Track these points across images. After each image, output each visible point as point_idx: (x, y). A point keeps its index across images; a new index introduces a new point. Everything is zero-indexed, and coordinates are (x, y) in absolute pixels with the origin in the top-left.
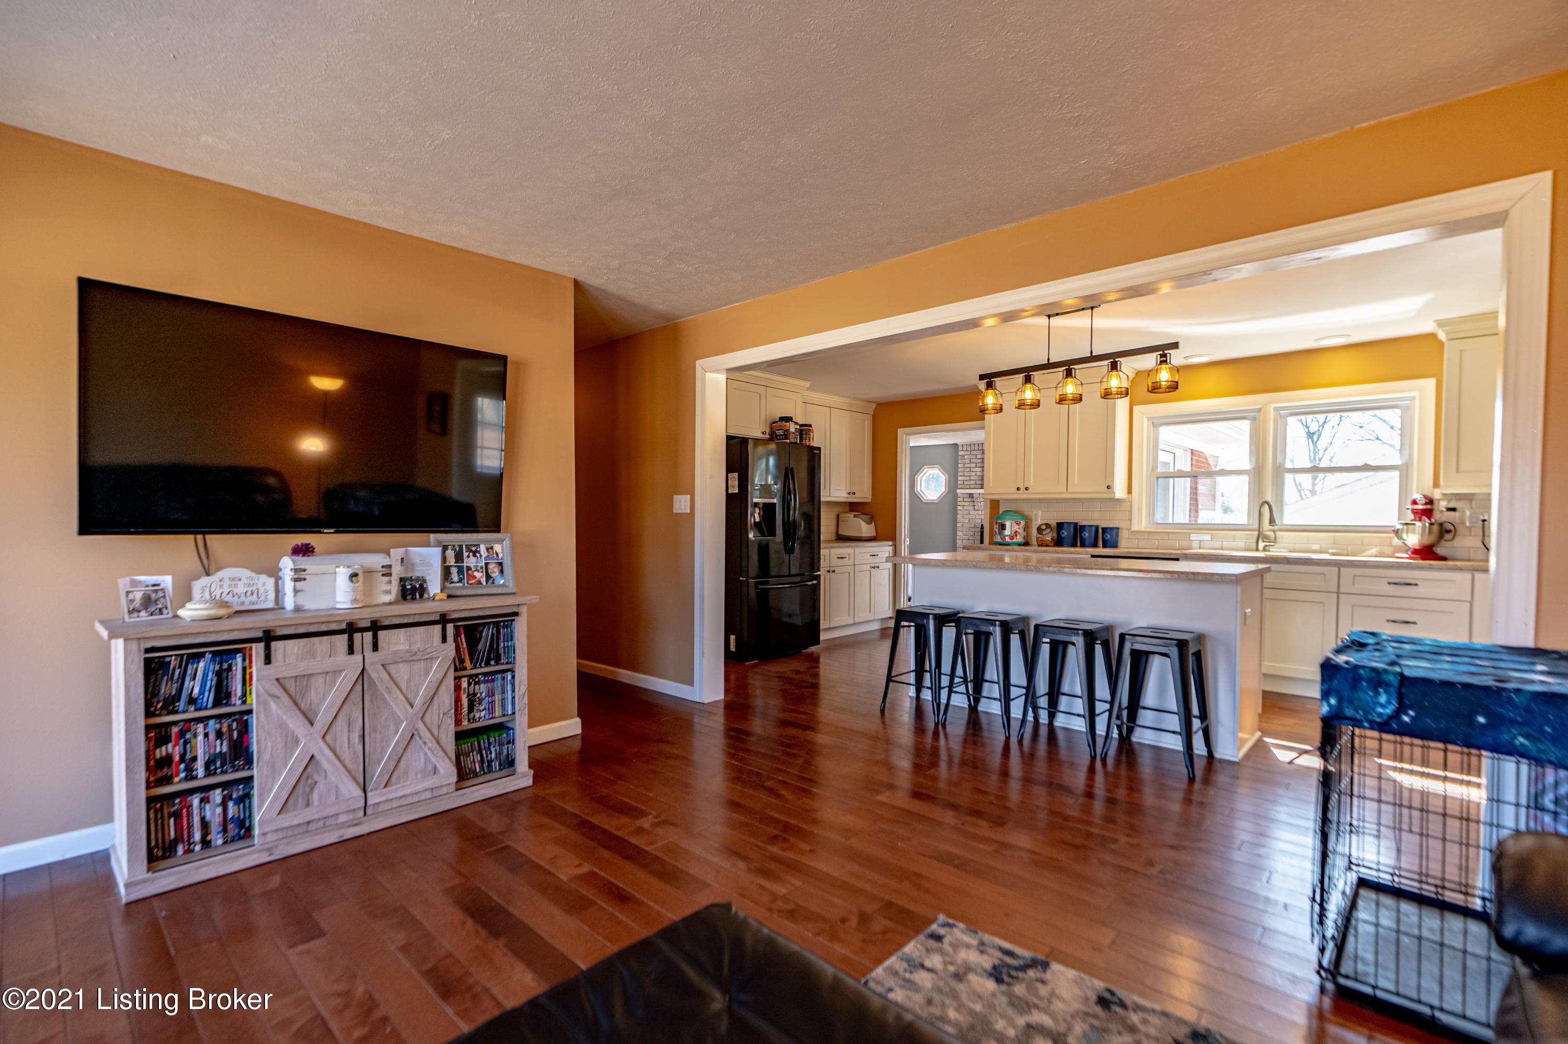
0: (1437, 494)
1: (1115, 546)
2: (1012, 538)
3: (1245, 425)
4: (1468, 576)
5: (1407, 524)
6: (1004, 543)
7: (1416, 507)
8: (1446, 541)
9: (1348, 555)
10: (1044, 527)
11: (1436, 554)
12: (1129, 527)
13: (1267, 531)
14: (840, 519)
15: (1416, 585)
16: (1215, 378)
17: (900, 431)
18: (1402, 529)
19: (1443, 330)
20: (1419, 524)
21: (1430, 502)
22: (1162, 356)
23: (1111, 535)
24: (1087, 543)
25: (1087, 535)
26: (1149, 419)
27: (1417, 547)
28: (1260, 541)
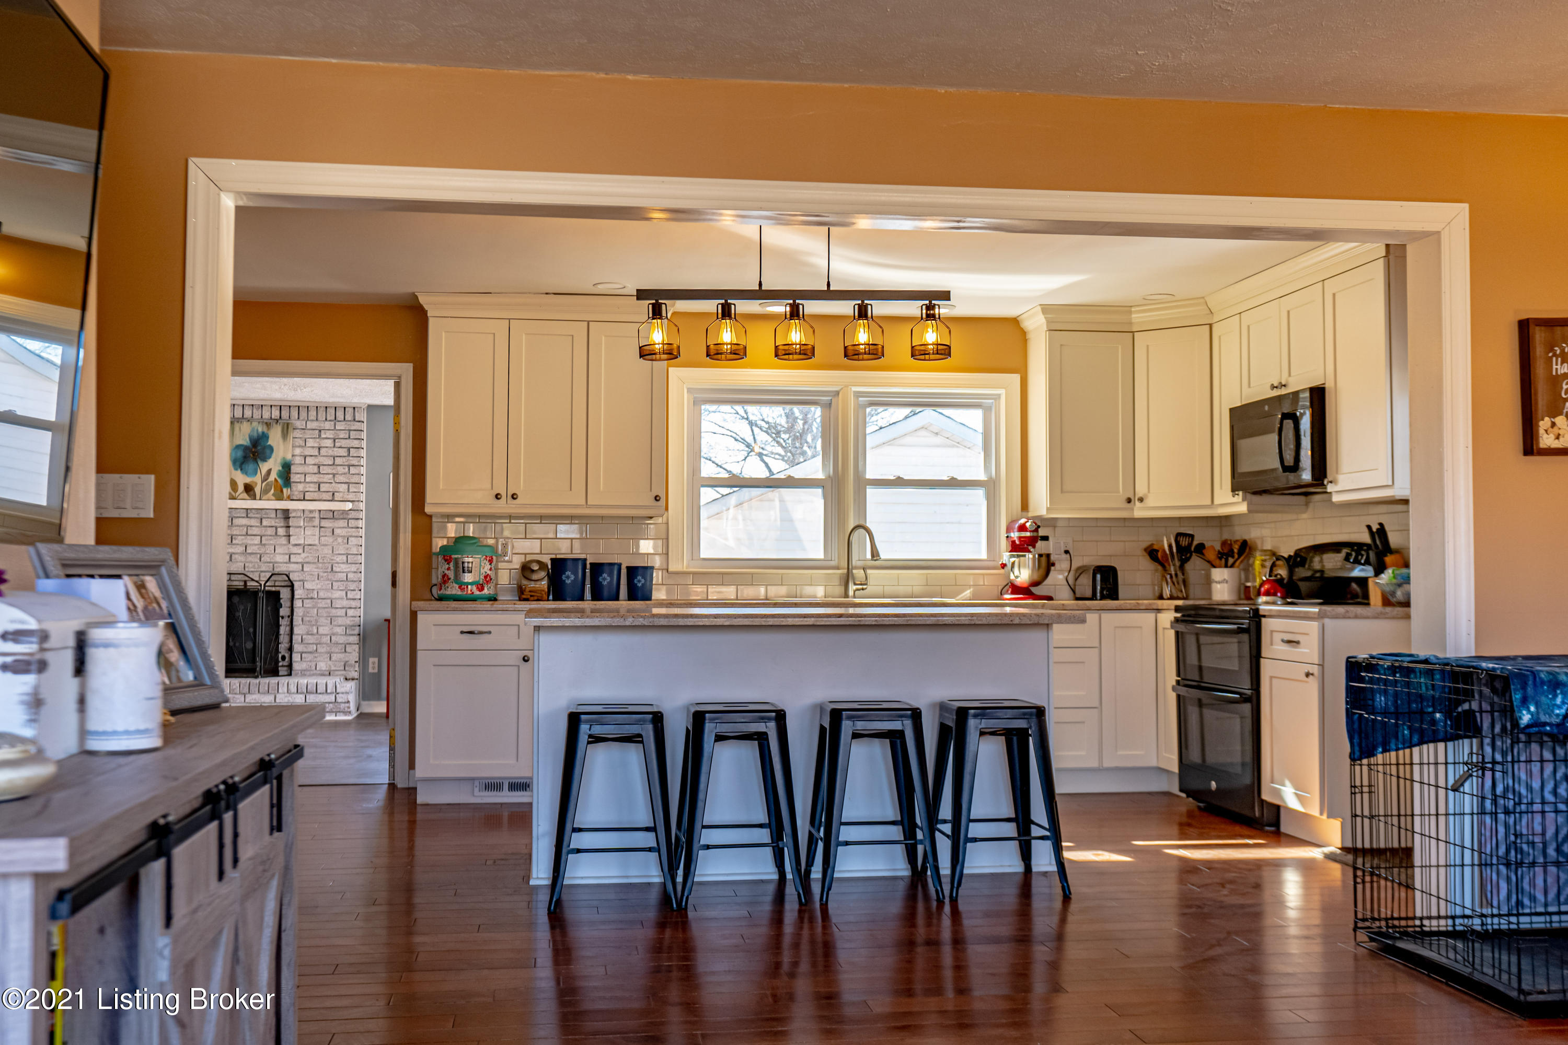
1: (647, 598)
2: (481, 588)
3: (815, 414)
7: (1024, 534)
10: (535, 567)
12: (664, 566)
19: (1045, 318)
21: (1037, 527)
22: (930, 307)
23: (640, 581)
25: (609, 579)
26: (689, 390)
28: (849, 583)
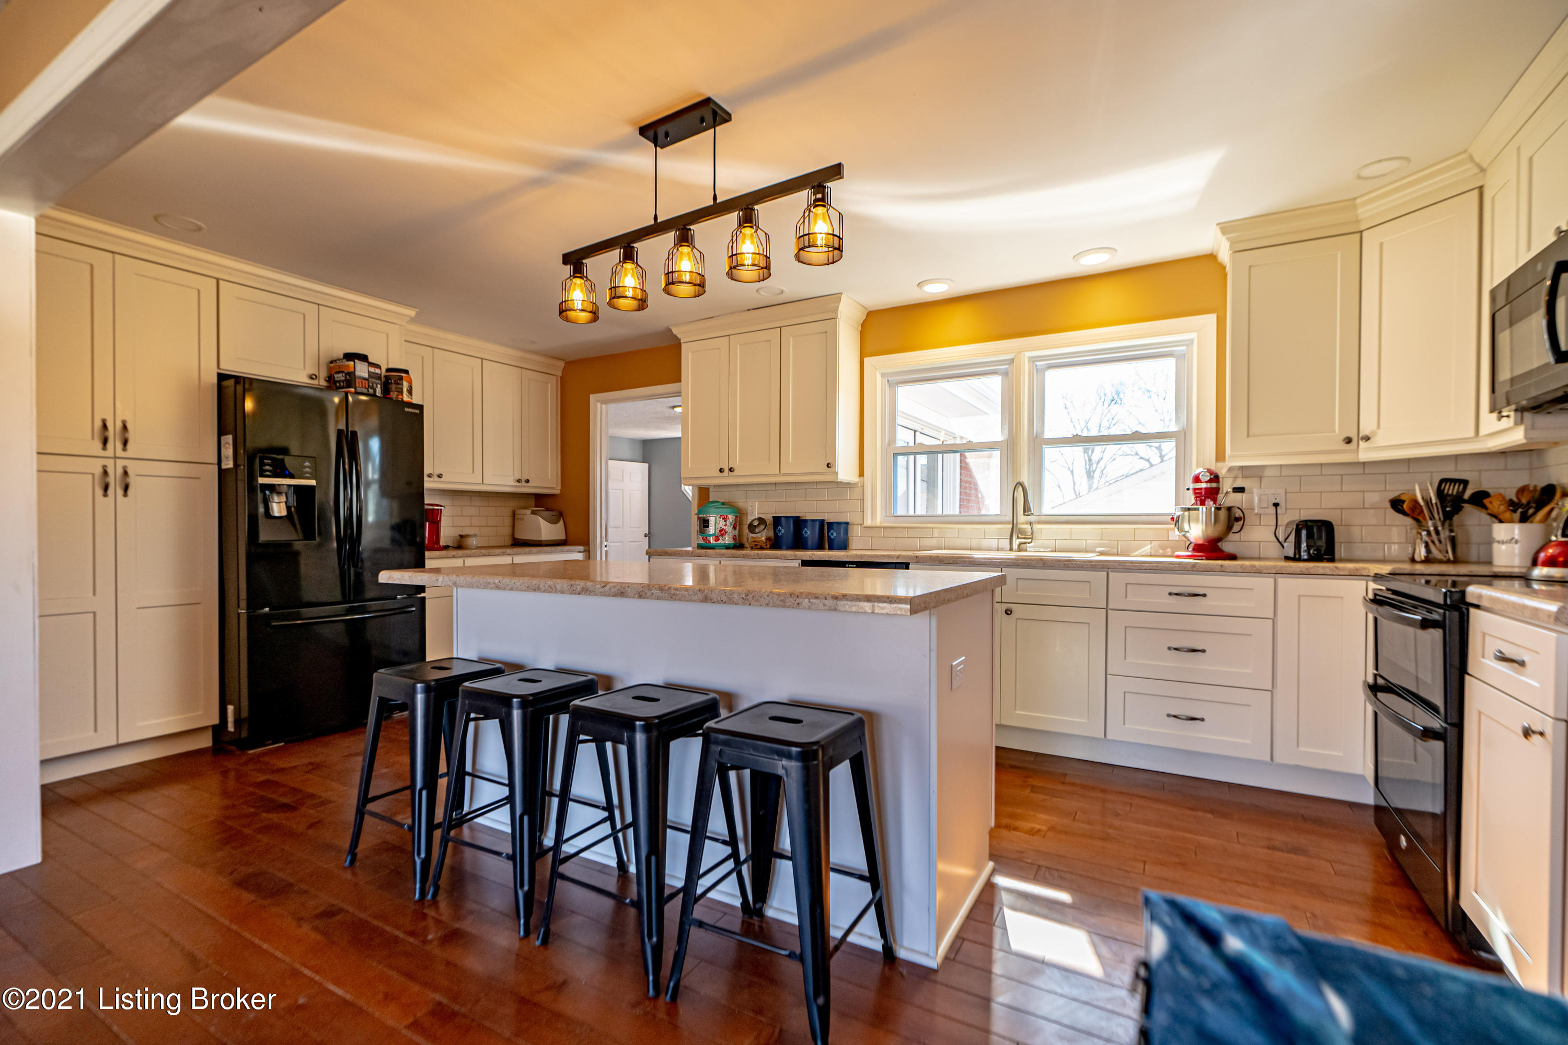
0: (1222, 471)
1: (844, 547)
2: (717, 539)
3: (995, 383)
4: (1270, 581)
5: (1189, 509)
6: (708, 545)
7: (1198, 485)
8: (1233, 533)
9: (1118, 555)
10: (759, 523)
11: (1221, 551)
12: (861, 522)
13: (1023, 524)
14: (516, 516)
15: (1204, 595)
16: (960, 319)
17: (592, 397)
18: (1183, 514)
19: (1228, 239)
20: (1203, 509)
21: (1215, 478)
23: (838, 533)
24: (810, 543)
25: (809, 532)
26: (883, 375)
27: (1201, 542)
28: (1015, 537)
